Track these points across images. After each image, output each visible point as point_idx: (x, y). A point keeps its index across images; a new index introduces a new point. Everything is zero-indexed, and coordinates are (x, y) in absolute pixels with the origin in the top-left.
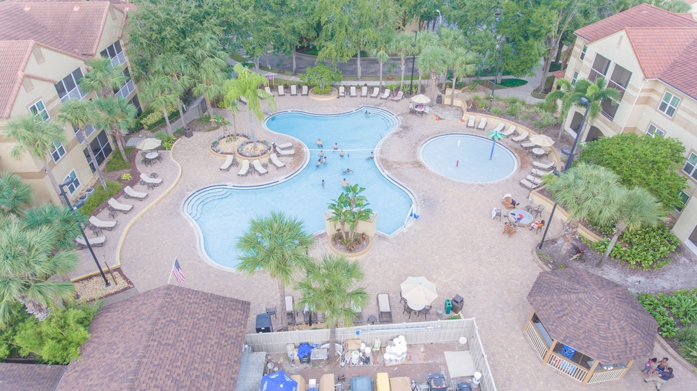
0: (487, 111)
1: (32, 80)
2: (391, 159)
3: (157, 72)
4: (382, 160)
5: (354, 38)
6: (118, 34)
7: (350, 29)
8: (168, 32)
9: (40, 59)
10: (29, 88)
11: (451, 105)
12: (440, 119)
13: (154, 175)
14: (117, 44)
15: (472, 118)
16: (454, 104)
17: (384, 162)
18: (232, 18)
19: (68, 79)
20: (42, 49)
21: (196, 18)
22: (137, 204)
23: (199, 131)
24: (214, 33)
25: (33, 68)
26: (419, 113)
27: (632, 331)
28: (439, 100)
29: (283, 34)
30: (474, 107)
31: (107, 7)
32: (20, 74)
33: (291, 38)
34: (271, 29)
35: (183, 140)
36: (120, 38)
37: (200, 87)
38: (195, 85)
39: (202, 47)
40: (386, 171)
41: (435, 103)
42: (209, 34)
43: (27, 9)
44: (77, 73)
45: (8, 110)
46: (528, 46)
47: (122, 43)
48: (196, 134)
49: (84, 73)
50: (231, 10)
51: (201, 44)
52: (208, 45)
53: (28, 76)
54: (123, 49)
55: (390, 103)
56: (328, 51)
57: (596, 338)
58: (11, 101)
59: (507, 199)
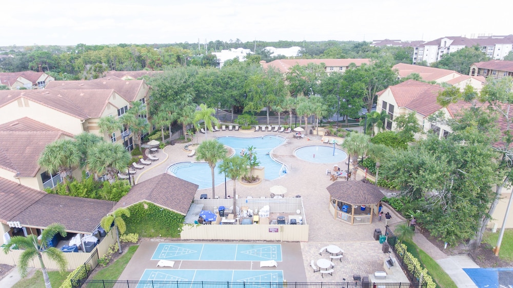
0: (335, 135)
1: (111, 106)
2: (278, 154)
3: (162, 110)
4: (273, 154)
5: (264, 99)
6: (145, 95)
7: (262, 95)
8: (170, 92)
9: (114, 97)
10: (109, 108)
11: (317, 135)
12: (309, 140)
13: (154, 157)
14: (143, 99)
15: (326, 139)
16: (319, 134)
17: (275, 156)
18: (201, 88)
19: (122, 109)
20: (116, 94)
21: (183, 87)
22: (146, 166)
23: (178, 143)
24: (191, 94)
25: (111, 100)
26: (298, 137)
27: (369, 194)
28: (311, 133)
29: (226, 97)
30: (329, 134)
31: (142, 82)
32: (107, 102)
33: (231, 100)
34: (219, 95)
35: (170, 146)
36: (145, 97)
37: (182, 119)
38: (179, 118)
39: (185, 100)
40: (275, 158)
41: (308, 134)
42: (188, 95)
43: (104, 83)
44: (126, 107)
45: (100, 114)
46: (354, 101)
47: (145, 99)
48: (176, 144)
49: (128, 108)
50: (201, 85)
51: (185, 99)
52: (188, 99)
53: (109, 103)
54: (146, 102)
55: (283, 134)
56: (249, 106)
57: (352, 196)
58: (102, 111)
59: (335, 167)
